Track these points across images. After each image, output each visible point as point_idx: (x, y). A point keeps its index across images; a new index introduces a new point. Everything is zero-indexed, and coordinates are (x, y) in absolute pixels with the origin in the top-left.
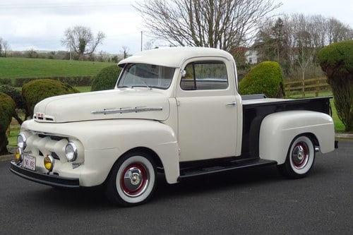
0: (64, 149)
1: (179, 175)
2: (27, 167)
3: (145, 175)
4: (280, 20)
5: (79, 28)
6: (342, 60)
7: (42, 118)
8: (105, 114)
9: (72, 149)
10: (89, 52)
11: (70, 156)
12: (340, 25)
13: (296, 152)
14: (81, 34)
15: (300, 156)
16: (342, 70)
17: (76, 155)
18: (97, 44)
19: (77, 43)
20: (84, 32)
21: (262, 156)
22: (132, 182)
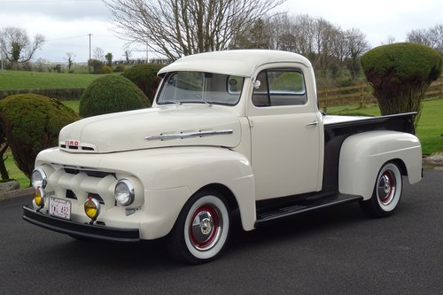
0: (112, 188)
1: (255, 219)
2: (56, 214)
3: (217, 221)
4: (260, 21)
5: (11, 29)
6: (393, 68)
7: (76, 148)
8: (162, 140)
9: (125, 188)
10: (25, 59)
11: (123, 198)
12: (330, 27)
13: (382, 183)
14: (14, 36)
15: (386, 188)
16: (393, 79)
17: (132, 197)
18: (34, 49)
19: (9, 49)
20: (18, 35)
21: (342, 190)
22: (202, 230)
